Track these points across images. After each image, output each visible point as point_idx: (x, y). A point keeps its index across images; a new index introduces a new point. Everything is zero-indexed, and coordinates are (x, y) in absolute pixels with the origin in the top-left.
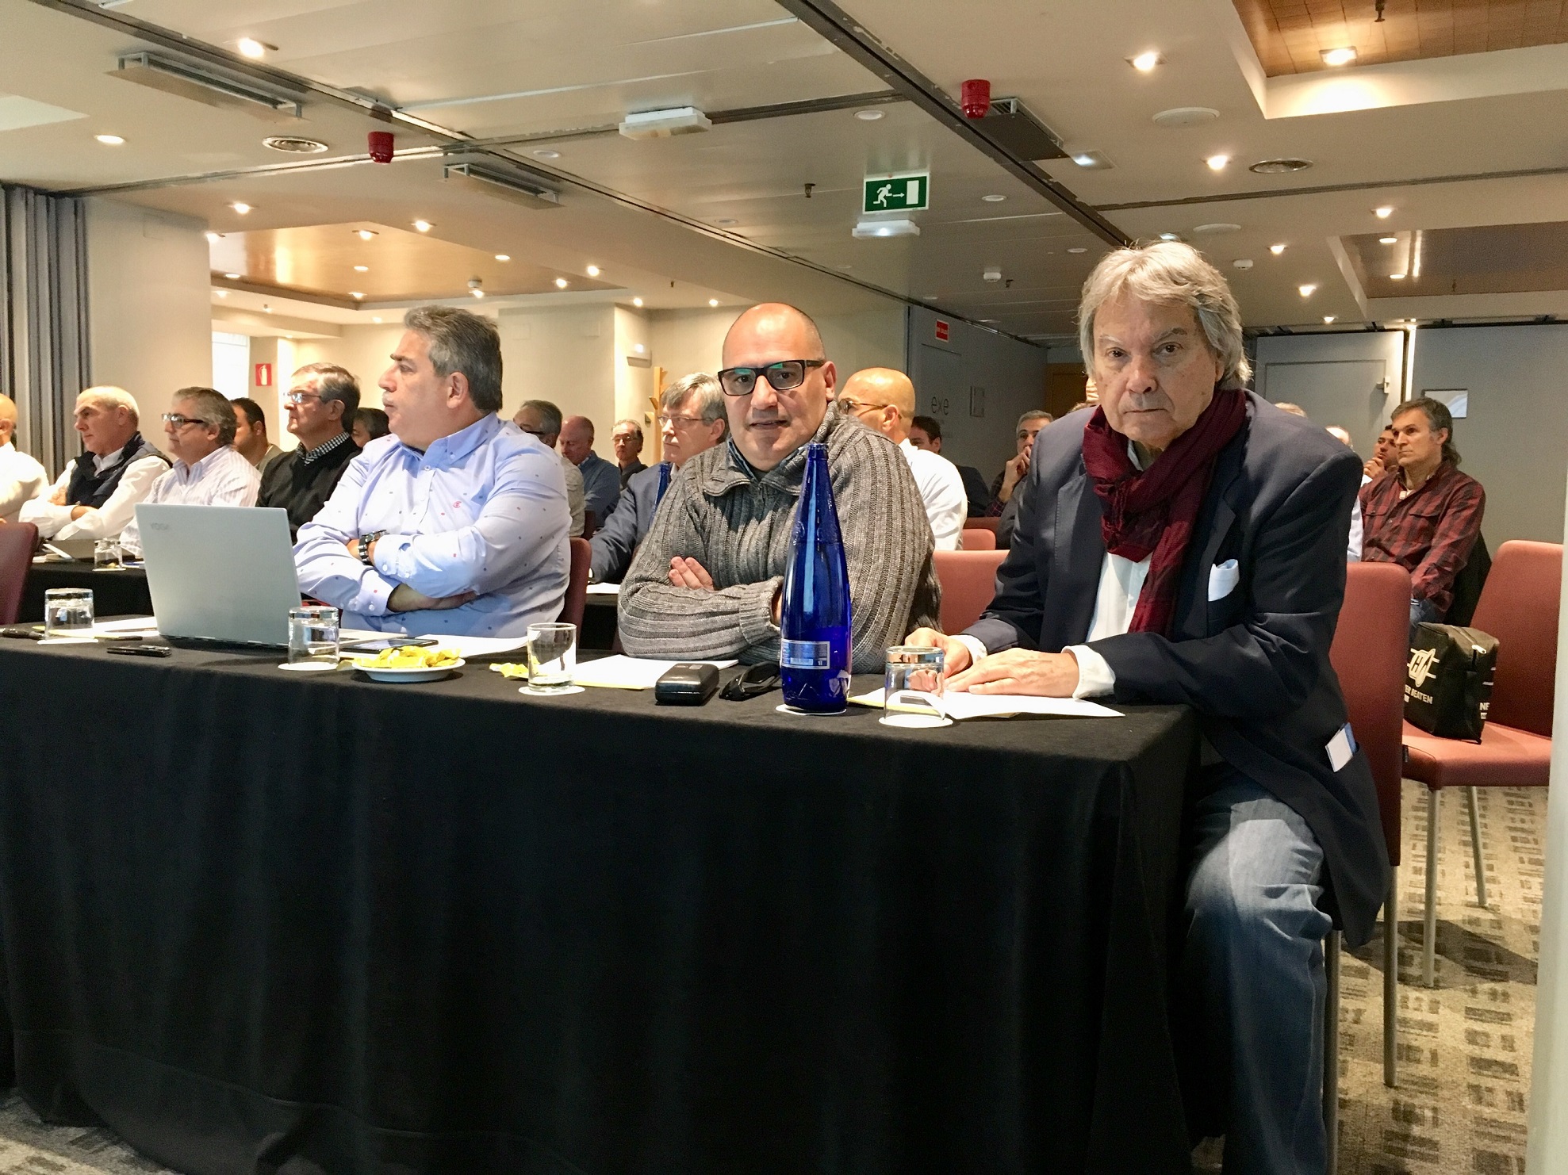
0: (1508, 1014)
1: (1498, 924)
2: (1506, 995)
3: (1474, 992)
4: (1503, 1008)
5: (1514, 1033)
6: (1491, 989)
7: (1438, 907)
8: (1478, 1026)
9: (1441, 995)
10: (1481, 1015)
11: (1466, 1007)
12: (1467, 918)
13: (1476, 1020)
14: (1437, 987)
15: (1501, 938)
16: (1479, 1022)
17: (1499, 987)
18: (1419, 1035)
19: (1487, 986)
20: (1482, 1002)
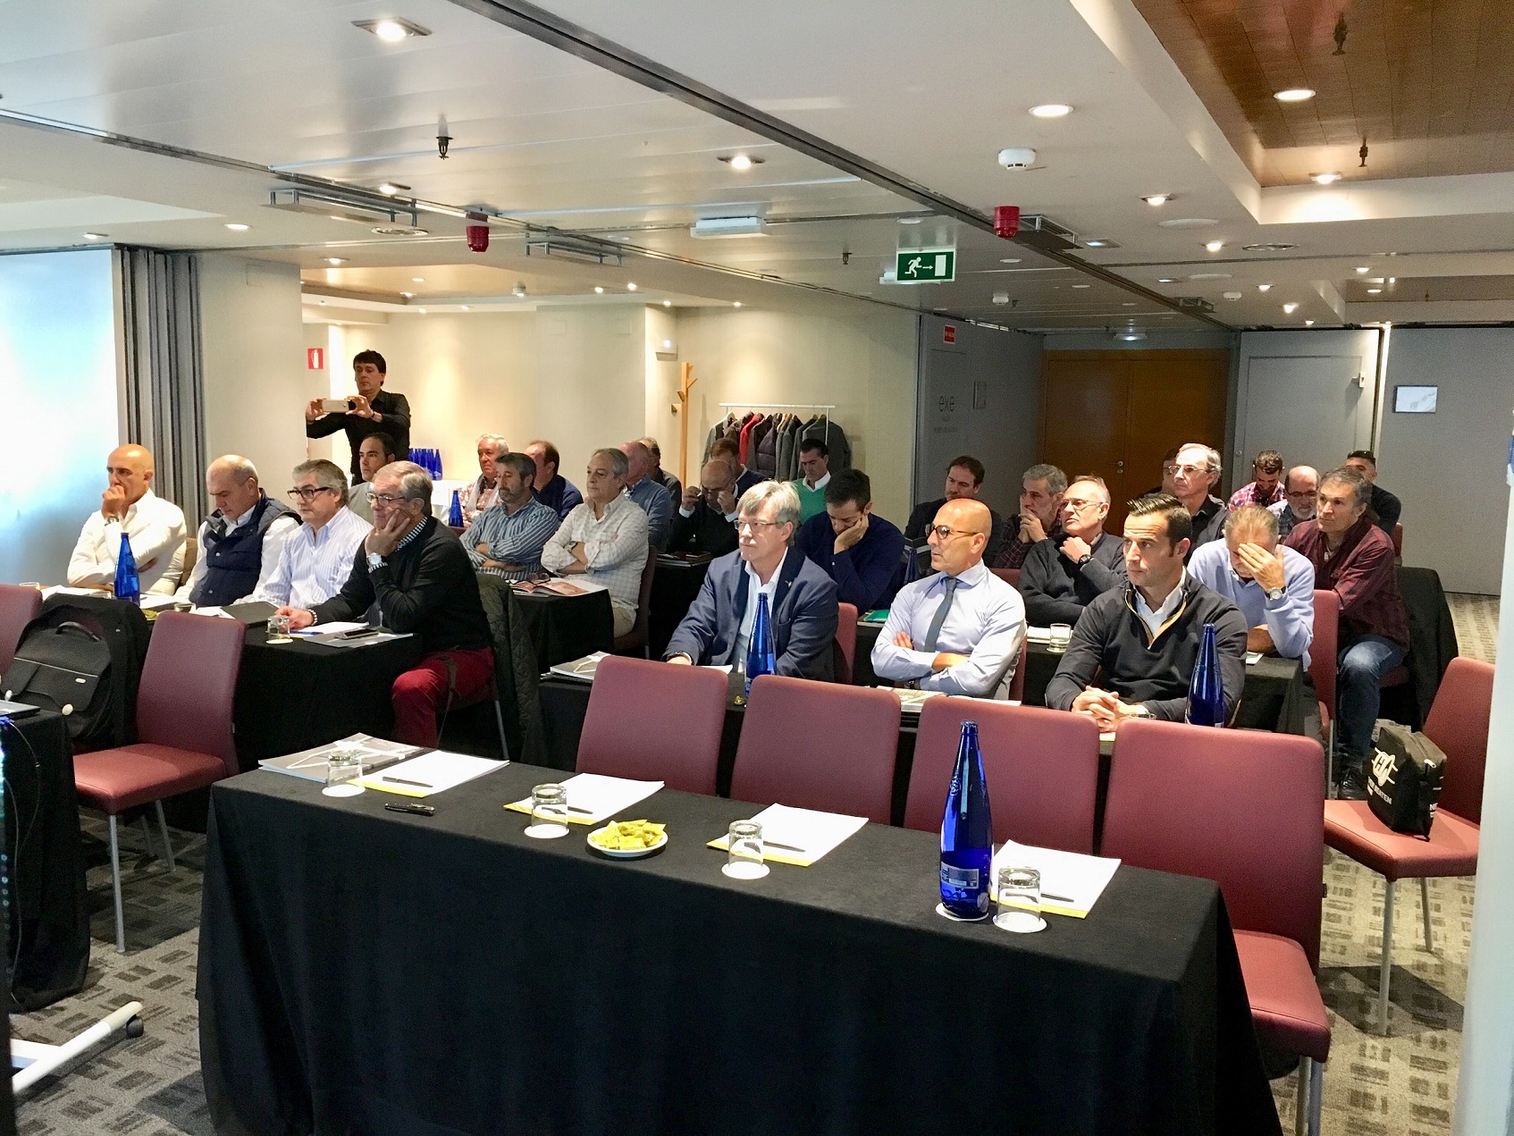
0: (1445, 1063)
1: (1441, 969)
2: (1444, 1044)
3: (1418, 1040)
4: (1441, 1056)
5: (1448, 1082)
6: (1432, 1037)
7: (1392, 951)
8: (1419, 1074)
9: (1392, 1043)
10: (1423, 1064)
11: (1412, 1056)
12: (1416, 963)
13: (1418, 1068)
14: (1389, 1035)
15: (1443, 985)
16: (1421, 1071)
17: (1439, 1035)
18: (1374, 1083)
19: (1428, 1034)
20: (1424, 1051)
